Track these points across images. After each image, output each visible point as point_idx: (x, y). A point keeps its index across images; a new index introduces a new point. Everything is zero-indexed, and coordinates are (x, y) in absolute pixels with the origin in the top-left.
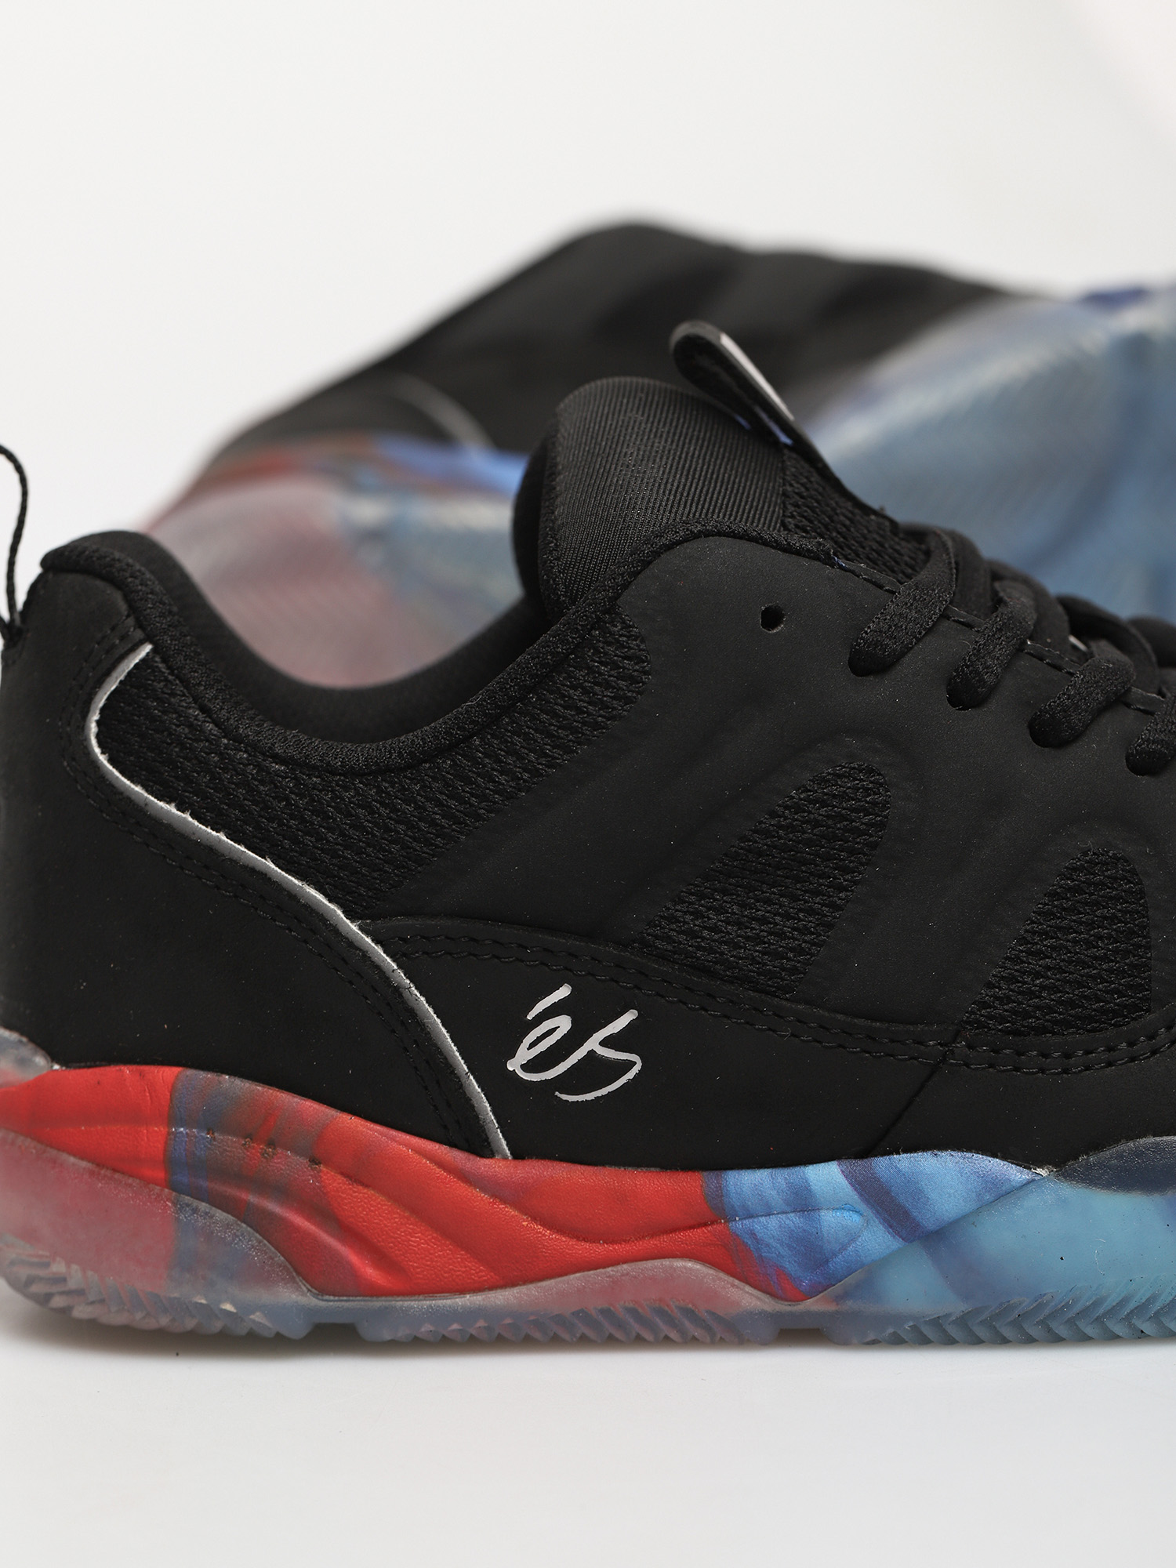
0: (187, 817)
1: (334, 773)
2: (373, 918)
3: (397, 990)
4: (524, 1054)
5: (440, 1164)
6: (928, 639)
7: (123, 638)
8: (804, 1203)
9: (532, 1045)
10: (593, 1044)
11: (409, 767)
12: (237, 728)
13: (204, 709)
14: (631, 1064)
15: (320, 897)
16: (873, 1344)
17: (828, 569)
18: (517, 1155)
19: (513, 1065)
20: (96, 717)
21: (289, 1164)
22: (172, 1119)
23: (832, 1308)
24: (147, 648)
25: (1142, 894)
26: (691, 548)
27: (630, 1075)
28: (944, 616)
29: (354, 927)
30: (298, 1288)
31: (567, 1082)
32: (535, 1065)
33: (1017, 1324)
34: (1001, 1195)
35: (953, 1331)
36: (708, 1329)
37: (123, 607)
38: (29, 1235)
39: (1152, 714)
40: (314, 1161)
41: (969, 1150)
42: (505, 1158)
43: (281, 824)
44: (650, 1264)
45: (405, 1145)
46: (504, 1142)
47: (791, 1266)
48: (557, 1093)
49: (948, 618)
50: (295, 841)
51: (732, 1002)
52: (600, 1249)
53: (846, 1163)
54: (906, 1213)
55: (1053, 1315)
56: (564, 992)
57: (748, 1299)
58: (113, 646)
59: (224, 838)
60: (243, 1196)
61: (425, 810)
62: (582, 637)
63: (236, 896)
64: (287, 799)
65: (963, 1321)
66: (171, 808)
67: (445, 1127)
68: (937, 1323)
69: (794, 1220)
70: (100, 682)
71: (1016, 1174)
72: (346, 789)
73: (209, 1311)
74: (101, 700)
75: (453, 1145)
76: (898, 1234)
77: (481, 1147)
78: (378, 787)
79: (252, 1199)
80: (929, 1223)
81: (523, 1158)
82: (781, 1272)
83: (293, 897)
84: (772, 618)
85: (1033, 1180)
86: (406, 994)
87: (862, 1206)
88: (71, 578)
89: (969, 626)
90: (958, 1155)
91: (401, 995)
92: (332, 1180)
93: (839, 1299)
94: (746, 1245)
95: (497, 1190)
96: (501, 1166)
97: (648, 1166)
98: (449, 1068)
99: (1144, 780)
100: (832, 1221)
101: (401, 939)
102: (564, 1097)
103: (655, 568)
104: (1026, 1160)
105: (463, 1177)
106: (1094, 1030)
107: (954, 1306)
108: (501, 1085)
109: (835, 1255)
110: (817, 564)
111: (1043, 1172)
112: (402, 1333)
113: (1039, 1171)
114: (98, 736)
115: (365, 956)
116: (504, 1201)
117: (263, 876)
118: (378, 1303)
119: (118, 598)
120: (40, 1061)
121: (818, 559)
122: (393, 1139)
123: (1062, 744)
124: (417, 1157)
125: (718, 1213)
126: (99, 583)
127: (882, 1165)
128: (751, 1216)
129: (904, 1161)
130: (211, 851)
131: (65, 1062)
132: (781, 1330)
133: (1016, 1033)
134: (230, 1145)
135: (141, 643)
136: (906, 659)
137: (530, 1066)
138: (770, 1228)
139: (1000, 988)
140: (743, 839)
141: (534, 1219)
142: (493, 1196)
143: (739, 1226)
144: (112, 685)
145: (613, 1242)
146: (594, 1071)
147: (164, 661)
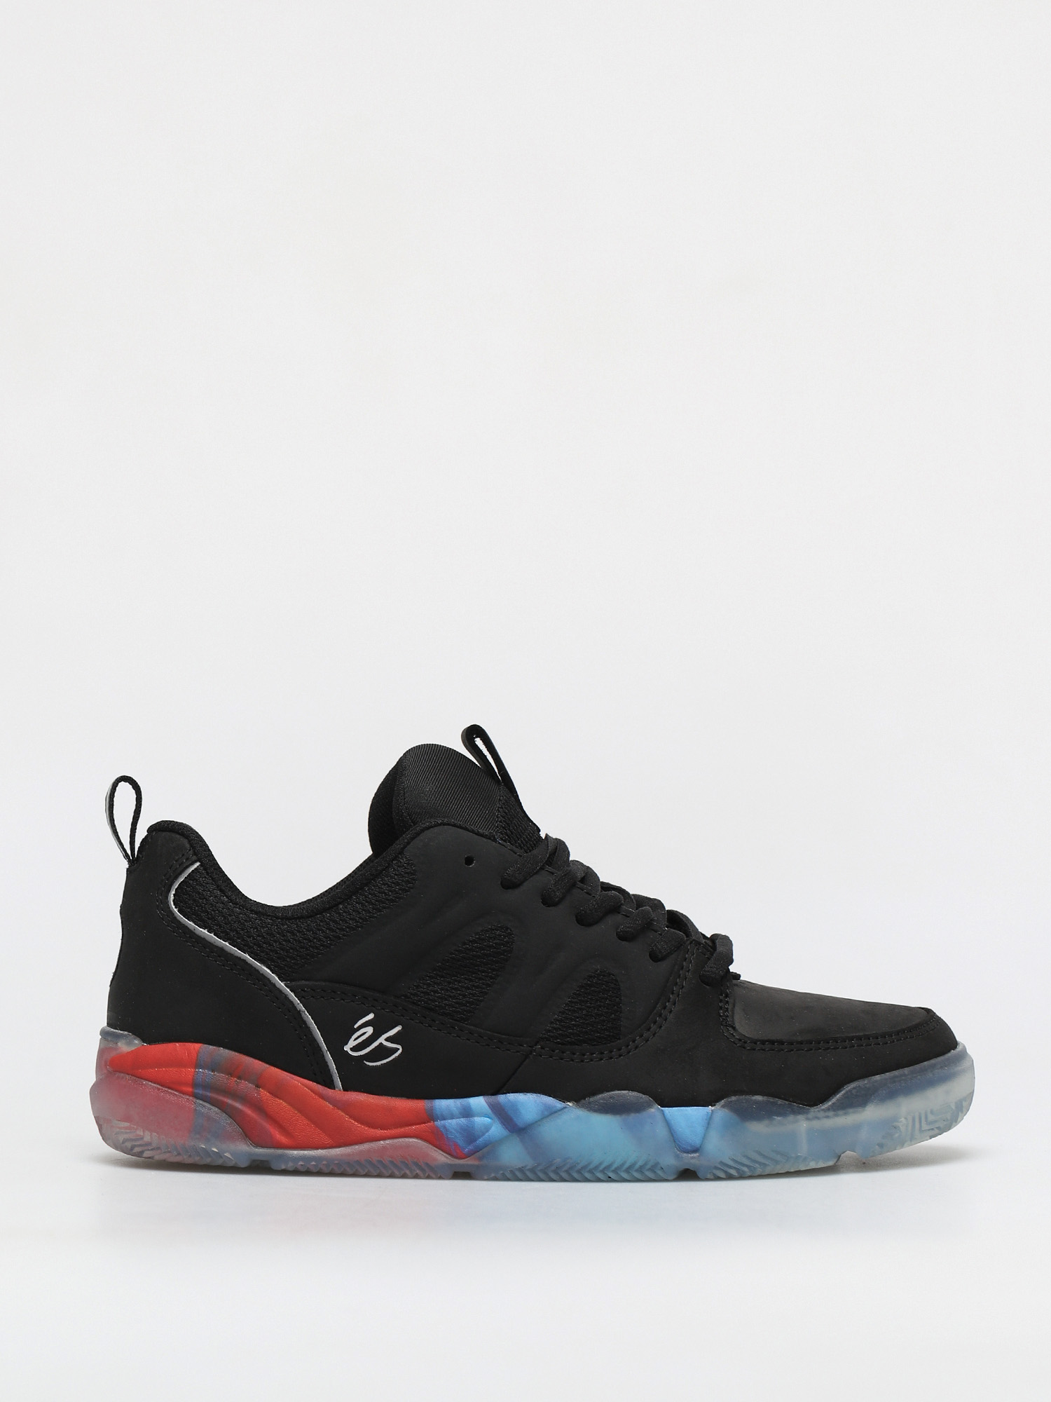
0: (212, 935)
1: (278, 918)
2: (291, 981)
3: (299, 1012)
4: (352, 1043)
5: (312, 1091)
6: (535, 876)
7: (187, 859)
8: (467, 1113)
9: (355, 1039)
10: (382, 1040)
11: (311, 916)
12: (236, 899)
13: (221, 891)
14: (399, 1049)
15: (269, 971)
16: (496, 1179)
17: (494, 843)
18: (345, 1089)
19: (347, 1048)
20: (174, 892)
21: (246, 1086)
22: (197, 1066)
23: (476, 1163)
24: (198, 864)
25: (619, 989)
26: (436, 830)
27: (397, 1054)
28: (542, 868)
29: (282, 984)
30: (247, 1144)
31: (369, 1057)
32: (355, 1048)
33: (556, 1172)
34: (551, 1113)
35: (529, 1174)
36: (423, 1170)
37: (188, 846)
38: (127, 1119)
39: (628, 917)
40: (258, 1086)
41: (539, 1093)
42: (340, 1091)
43: (254, 939)
44: (400, 1140)
45: (298, 1081)
46: (340, 1083)
47: (460, 1142)
48: (365, 1062)
49: (543, 869)
50: (259, 946)
51: (442, 1024)
52: (379, 1132)
53: (487, 1097)
54: (511, 1119)
55: (571, 1168)
56: (371, 1016)
57: (441, 1157)
58: (182, 863)
59: (228, 944)
60: (226, 1100)
61: (317, 934)
62: (389, 864)
63: (232, 970)
64: (257, 928)
65: (533, 1170)
66: (206, 931)
67: (315, 1074)
68: (521, 1170)
69: (463, 1121)
70: (176, 877)
71: (558, 1104)
72: (283, 925)
73: (207, 1153)
74: (176, 886)
75: (318, 1083)
76: (507, 1128)
77: (330, 1084)
78: (297, 924)
79: (230, 1101)
80: (520, 1123)
81: (347, 1091)
82: (456, 1145)
83: (257, 971)
84: (469, 861)
85: (566, 1107)
86: (303, 1015)
87: (492, 1115)
88: (164, 834)
89: (553, 874)
90: (535, 1095)
91: (301, 1015)
92: (264, 1094)
93: (480, 1159)
94: (441, 1132)
95: (336, 1104)
96: (338, 1092)
97: (402, 1097)
98: (319, 1049)
99: (624, 943)
100: (480, 1121)
101: (302, 990)
102: (368, 1063)
103: (422, 837)
104: (563, 1098)
105: (322, 1097)
106: (594, 1045)
107: (529, 1162)
108: (340, 1057)
109: (479, 1137)
110: (489, 841)
111: (570, 1104)
112: (290, 1166)
113: (568, 1103)
114: (173, 901)
115: (286, 997)
116: (338, 1108)
117: (244, 961)
118: (280, 1151)
119: (185, 842)
120: (137, 1042)
121: (490, 839)
122: (293, 1078)
123: (590, 925)
124: (302, 1086)
125: (431, 1117)
126: (178, 836)
127: (502, 1098)
128: (444, 1119)
129: (512, 1097)
130: (222, 950)
131: (149, 1043)
132: (455, 1172)
133: (562, 1044)
134: (220, 1077)
135: (196, 862)
136: (525, 884)
137: (354, 1049)
138: (452, 1124)
139: (556, 1024)
140: (452, 954)
141: (351, 1117)
142: (334, 1106)
143: (439, 1123)
144: (181, 879)
145: (384, 1129)
146: (382, 1052)
147: (205, 869)
